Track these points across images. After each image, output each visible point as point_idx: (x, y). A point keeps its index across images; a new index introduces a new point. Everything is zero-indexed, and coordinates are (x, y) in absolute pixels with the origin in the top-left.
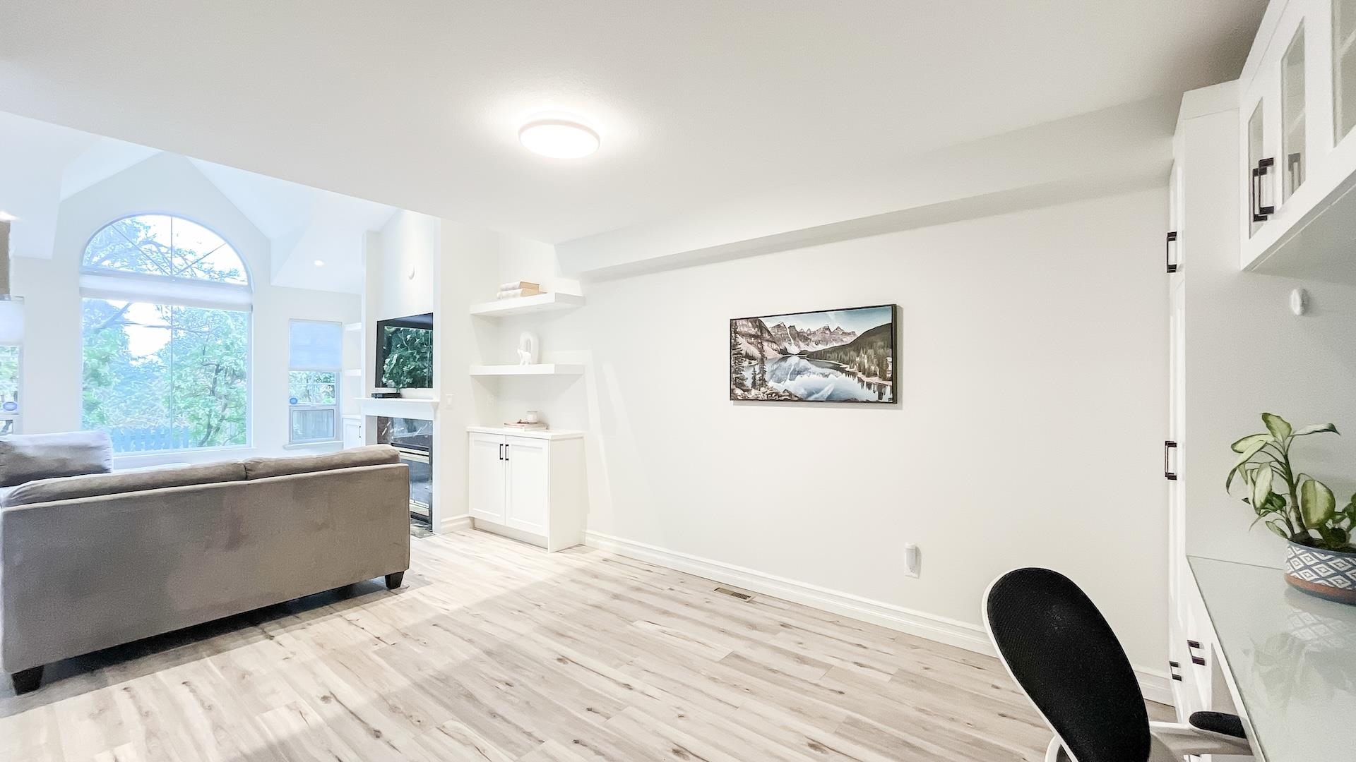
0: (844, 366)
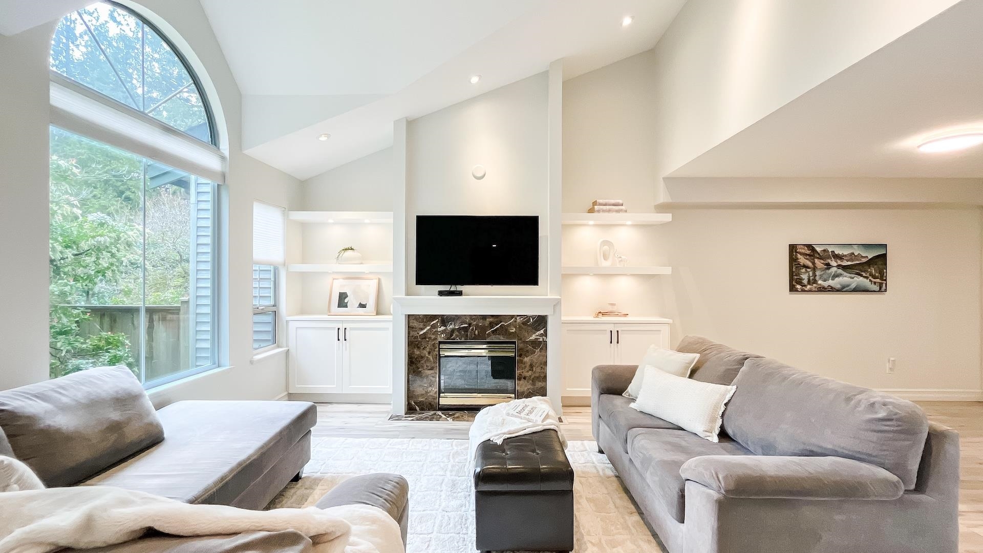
0: (862, 273)
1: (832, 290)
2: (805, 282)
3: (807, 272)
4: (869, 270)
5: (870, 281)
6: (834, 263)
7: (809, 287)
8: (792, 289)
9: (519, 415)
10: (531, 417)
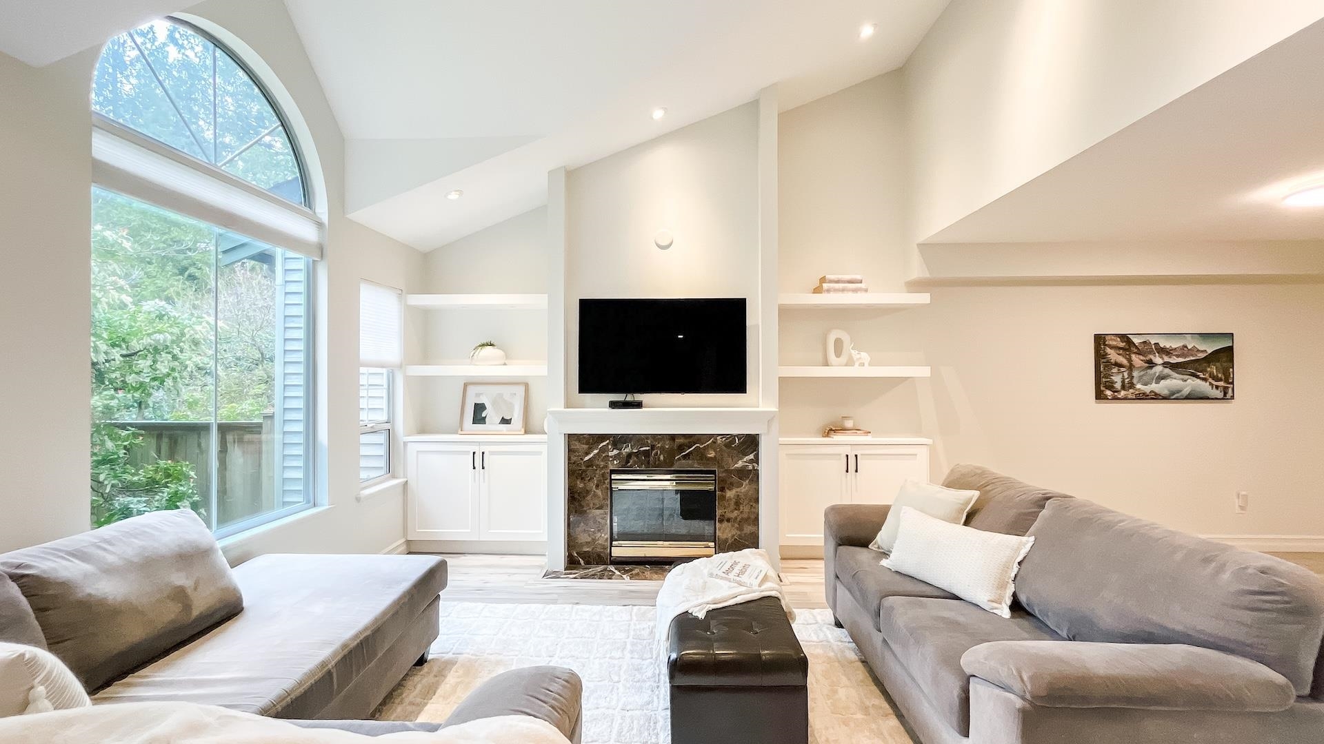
0: (1199, 374)
1: (1156, 397)
2: (1118, 386)
3: (1119, 372)
4: (1209, 369)
5: (1211, 384)
6: (1158, 360)
7: (1123, 393)
8: (1100, 396)
9: (727, 576)
10: (744, 578)
